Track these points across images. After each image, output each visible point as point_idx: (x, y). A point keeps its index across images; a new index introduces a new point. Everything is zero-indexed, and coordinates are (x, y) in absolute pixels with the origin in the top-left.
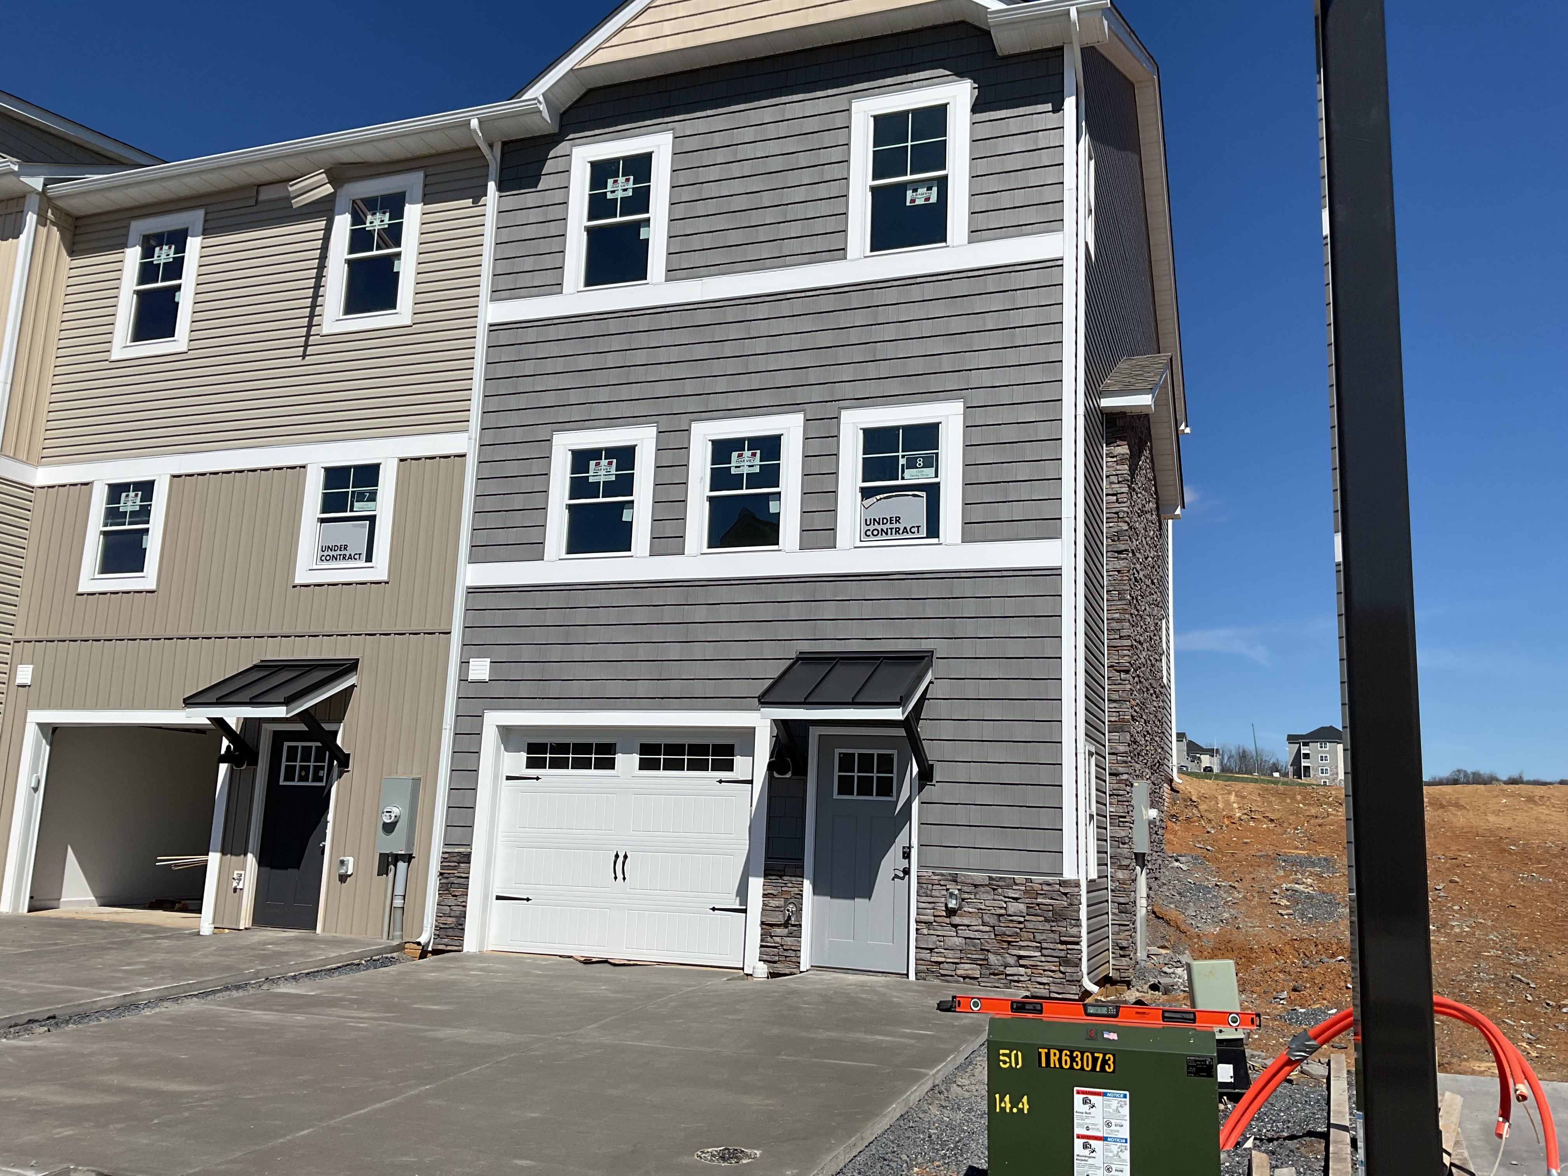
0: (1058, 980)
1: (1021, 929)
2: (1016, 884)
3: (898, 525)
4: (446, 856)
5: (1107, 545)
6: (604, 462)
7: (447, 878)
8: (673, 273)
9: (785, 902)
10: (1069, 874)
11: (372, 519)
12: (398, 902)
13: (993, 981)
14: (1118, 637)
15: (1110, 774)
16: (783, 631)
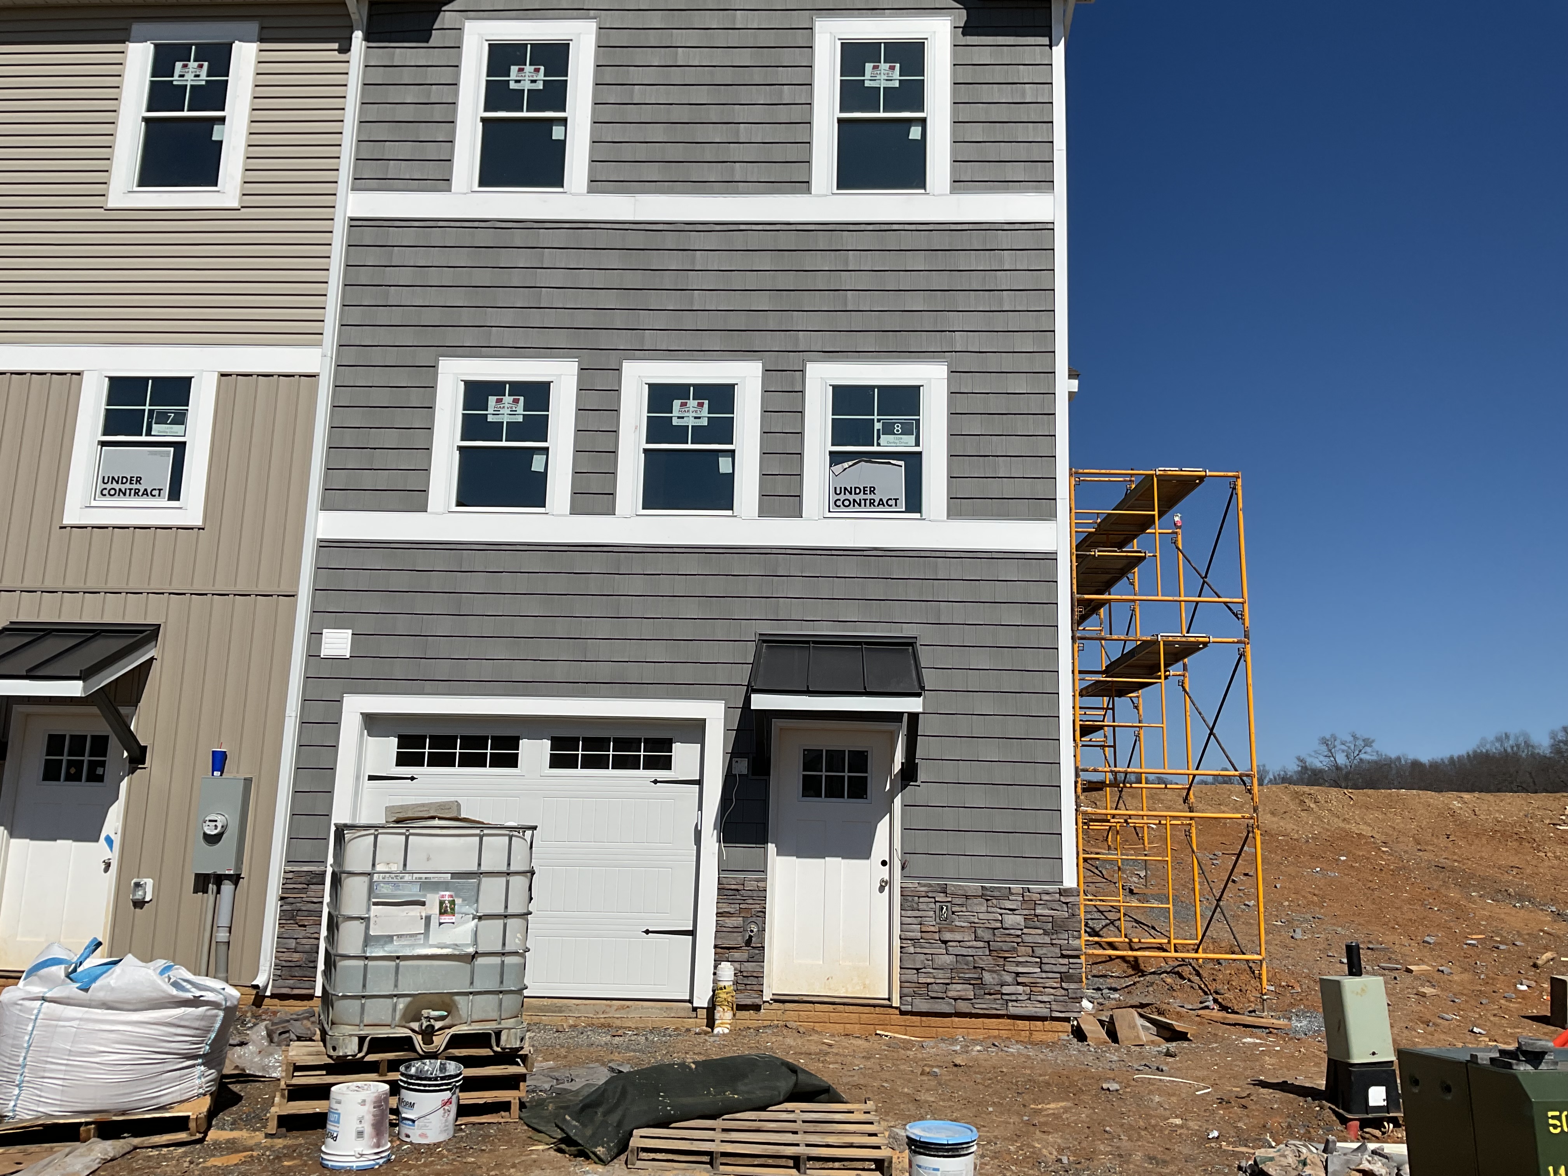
1: (1018, 943)
2: (1013, 895)
3: (872, 496)
4: (290, 875)
6: (507, 399)
7: (292, 904)
8: (596, 184)
9: (744, 922)
10: (1069, 883)
12: (221, 935)
13: (988, 1002)
16: (739, 609)
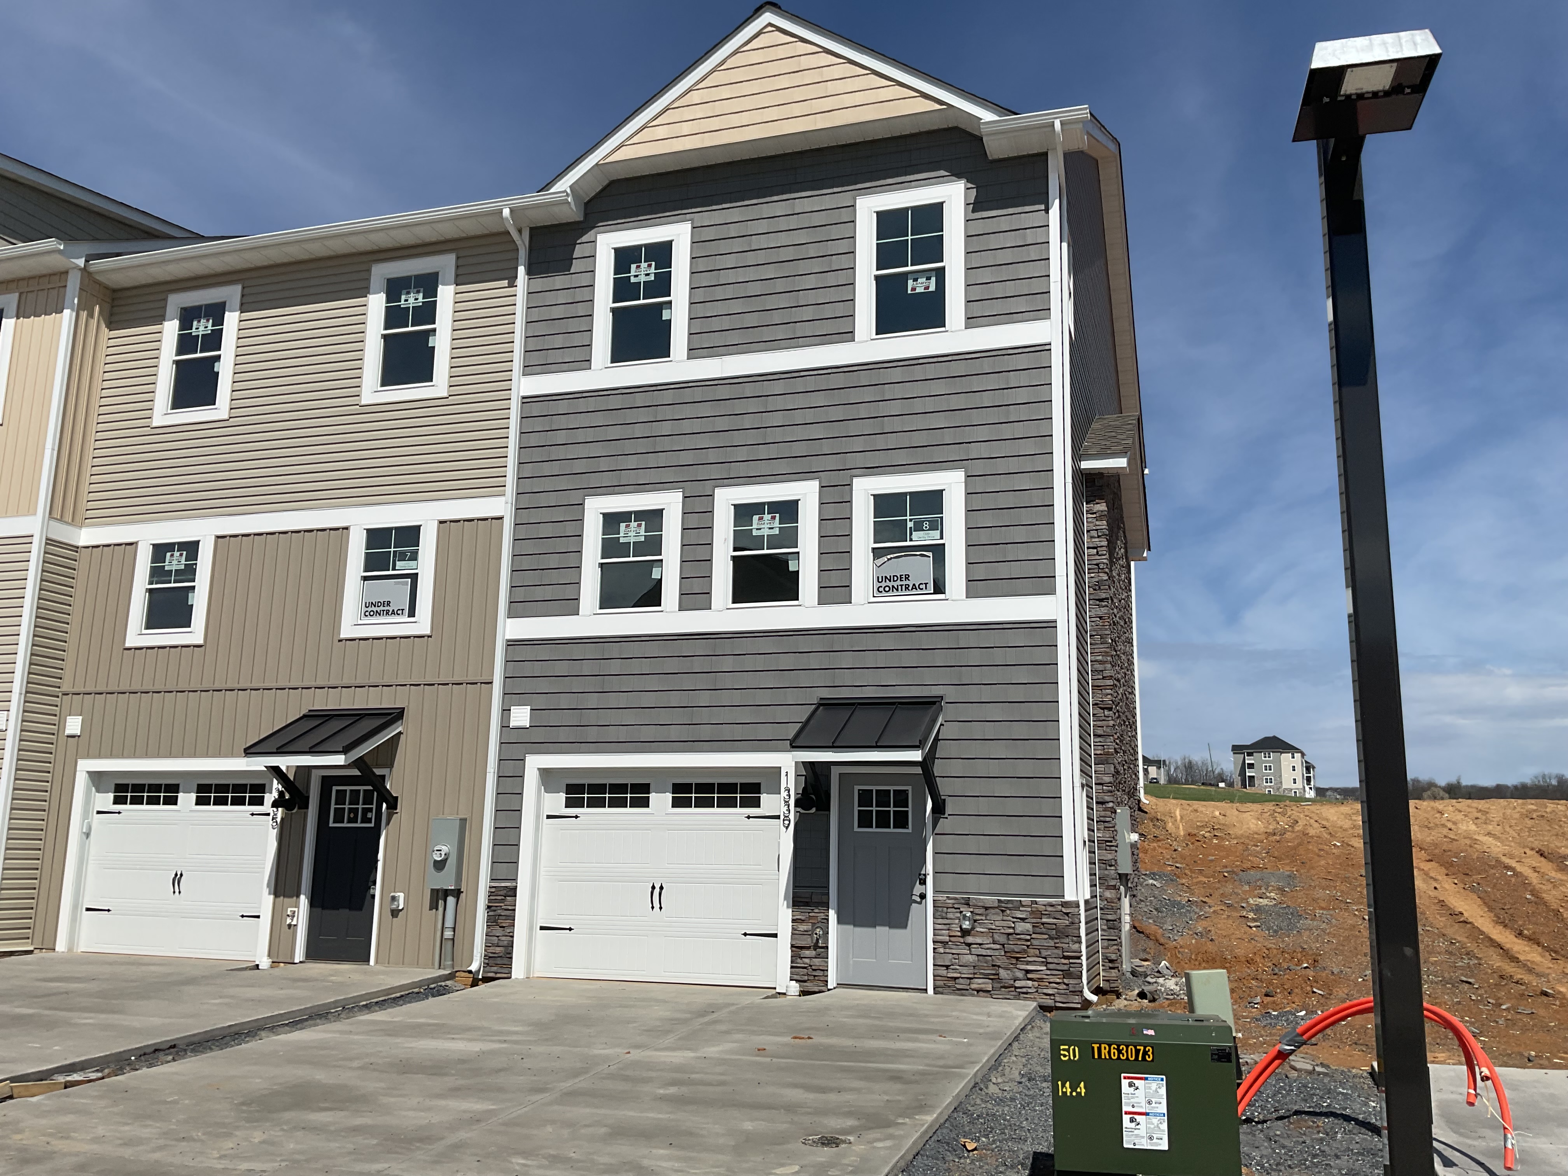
0: (1063, 991)
1: (1028, 946)
2: (1023, 906)
3: (907, 582)
4: (493, 890)
5: (1090, 594)
6: (634, 524)
7: (495, 911)
8: (694, 352)
9: (812, 926)
10: (1069, 897)
11: (414, 577)
12: (448, 934)
13: (1003, 993)
14: (1101, 677)
15: (1097, 803)
16: (804, 679)
